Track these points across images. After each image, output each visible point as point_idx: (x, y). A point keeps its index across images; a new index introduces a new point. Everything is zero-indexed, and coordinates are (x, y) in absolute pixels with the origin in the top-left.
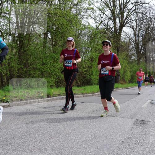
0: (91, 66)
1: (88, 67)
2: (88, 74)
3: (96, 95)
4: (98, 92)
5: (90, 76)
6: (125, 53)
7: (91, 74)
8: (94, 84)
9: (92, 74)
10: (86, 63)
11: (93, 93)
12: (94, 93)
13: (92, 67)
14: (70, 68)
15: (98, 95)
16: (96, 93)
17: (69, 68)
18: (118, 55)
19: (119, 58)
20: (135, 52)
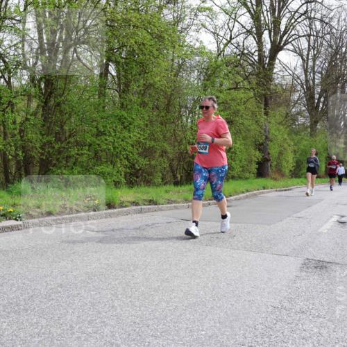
6: (283, 110)
11: (210, 200)
18: (266, 114)
19: (269, 122)
20: (304, 108)
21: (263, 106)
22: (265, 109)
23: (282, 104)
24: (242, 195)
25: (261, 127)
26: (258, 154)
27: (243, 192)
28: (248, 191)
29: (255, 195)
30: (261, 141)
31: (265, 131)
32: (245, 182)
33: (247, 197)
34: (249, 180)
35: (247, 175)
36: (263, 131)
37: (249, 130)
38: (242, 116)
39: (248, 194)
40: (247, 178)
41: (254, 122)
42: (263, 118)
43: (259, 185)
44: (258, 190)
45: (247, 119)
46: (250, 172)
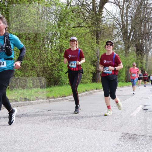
0: (60, 59)
1: (56, 60)
2: (55, 70)
3: (67, 99)
4: (70, 95)
5: (58, 72)
7: (60, 70)
8: (65, 83)
9: (62, 70)
10: (53, 54)
11: (63, 97)
12: (65, 96)
13: (62, 60)
14: (75, 69)
15: (69, 100)
16: (68, 96)
17: (73, 69)
18: (98, 43)
19: (100, 48)
20: (121, 39)
21: (95, 38)
22: (97, 40)
23: (107, 36)
24: (83, 94)
25: (94, 51)
26: (93, 68)
27: (84, 92)
28: (87, 91)
29: (91, 93)
30: (95, 60)
31: (97, 53)
32: (85, 85)
33: (86, 95)
34: (88, 84)
35: (86, 81)
36: (95, 54)
37: (87, 53)
38: (82, 44)
39: (87, 92)
40: (86, 83)
41: (90, 48)
42: (95, 46)
43: (94, 87)
44: (93, 90)
45: (85, 46)
46: (88, 79)
